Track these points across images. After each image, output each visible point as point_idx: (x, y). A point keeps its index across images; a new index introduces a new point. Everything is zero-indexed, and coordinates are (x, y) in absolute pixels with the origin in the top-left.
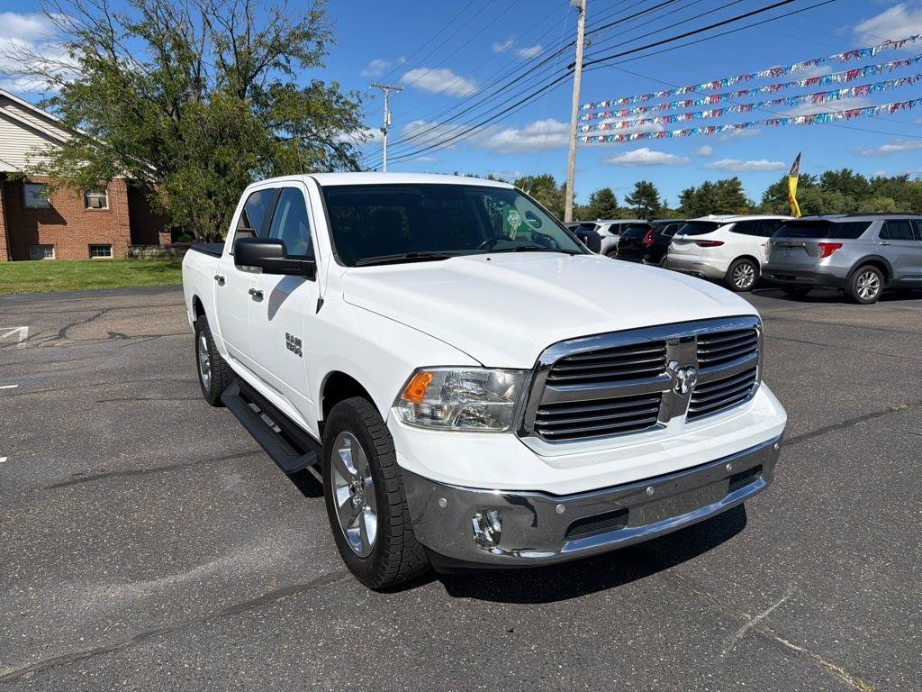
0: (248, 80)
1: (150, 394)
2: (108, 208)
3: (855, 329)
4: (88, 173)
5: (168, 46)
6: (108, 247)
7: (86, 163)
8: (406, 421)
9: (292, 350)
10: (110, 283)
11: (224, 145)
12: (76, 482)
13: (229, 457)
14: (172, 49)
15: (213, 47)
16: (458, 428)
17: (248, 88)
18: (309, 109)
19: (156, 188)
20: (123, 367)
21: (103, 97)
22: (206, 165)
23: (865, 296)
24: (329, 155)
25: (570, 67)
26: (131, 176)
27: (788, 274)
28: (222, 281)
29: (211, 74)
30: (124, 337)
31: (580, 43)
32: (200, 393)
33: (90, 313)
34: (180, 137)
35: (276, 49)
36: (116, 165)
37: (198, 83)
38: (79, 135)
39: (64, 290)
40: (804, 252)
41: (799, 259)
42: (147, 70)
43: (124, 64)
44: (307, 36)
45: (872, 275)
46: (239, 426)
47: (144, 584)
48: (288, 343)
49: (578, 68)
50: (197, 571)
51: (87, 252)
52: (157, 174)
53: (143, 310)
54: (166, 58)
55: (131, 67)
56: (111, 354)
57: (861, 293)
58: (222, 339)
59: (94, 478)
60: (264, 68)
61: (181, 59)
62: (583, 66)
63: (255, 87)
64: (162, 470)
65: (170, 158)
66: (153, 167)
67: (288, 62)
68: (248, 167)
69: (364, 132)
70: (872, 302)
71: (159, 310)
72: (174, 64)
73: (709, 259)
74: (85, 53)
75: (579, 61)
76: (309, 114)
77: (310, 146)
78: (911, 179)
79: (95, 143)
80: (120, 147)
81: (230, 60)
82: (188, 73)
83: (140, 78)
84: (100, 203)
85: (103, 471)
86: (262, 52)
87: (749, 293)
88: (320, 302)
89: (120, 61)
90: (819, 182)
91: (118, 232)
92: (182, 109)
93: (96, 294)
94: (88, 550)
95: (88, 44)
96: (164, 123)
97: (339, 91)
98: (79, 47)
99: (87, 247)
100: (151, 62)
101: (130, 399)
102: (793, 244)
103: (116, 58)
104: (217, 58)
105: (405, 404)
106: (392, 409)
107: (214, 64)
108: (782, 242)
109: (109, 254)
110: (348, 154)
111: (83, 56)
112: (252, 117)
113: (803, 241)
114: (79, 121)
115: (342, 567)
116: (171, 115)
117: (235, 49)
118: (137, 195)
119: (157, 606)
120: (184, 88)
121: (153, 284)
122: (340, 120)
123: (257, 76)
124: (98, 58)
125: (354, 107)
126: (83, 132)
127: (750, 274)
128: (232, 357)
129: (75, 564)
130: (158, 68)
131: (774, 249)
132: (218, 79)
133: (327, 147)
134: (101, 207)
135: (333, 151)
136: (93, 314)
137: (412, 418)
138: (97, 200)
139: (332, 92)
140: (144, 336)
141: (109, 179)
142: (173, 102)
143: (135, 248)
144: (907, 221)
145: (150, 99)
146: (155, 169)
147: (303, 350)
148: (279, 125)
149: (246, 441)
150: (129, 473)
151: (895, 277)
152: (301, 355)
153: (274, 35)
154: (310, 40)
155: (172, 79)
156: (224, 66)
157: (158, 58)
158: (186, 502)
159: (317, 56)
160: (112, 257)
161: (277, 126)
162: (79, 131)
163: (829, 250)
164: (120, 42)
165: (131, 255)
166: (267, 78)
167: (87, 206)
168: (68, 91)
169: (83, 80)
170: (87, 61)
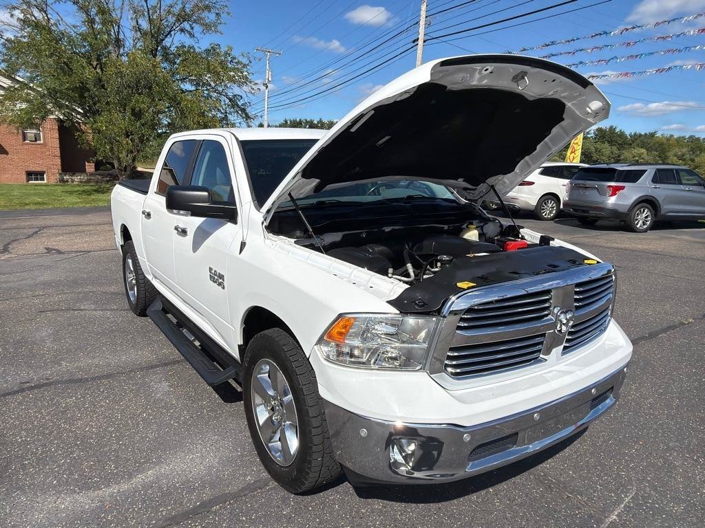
0: (159, 42)
1: (84, 305)
2: (42, 142)
3: (638, 253)
4: (26, 113)
5: (94, 11)
6: (42, 174)
7: (24, 106)
8: (328, 359)
9: (214, 282)
10: (45, 204)
11: (139, 94)
12: (23, 390)
13: (157, 366)
14: (96, 15)
15: (131, 14)
16: (377, 367)
17: (159, 48)
18: (209, 68)
19: (83, 127)
20: (59, 280)
21: (39, 51)
22: (125, 110)
23: (641, 226)
24: (225, 104)
25: (414, 42)
26: (61, 117)
27: (583, 209)
28: (148, 215)
29: (128, 36)
30: (59, 252)
31: (422, 23)
32: (127, 306)
33: (30, 230)
34: (103, 86)
35: (183, 17)
36: (49, 107)
37: (118, 43)
38: (18, 82)
39: (6, 209)
40: (596, 191)
41: (592, 197)
42: (75, 30)
43: (56, 24)
44: (208, 8)
45: (646, 210)
46: (162, 336)
47: (91, 494)
48: (210, 275)
49: (420, 42)
50: (139, 479)
51: (24, 177)
52: (84, 115)
53: (74, 229)
54: (91, 22)
55: (62, 28)
56: (48, 267)
57: (637, 224)
58: (147, 263)
59: (38, 386)
60: (173, 33)
61: (104, 23)
62: (424, 42)
63: (165, 48)
64: (100, 378)
65: (95, 104)
66: (80, 110)
67: (192, 28)
68: (159, 112)
69: (254, 87)
70: (645, 231)
71: (88, 228)
72: (98, 27)
73: (524, 195)
74: (23, 15)
75: (421, 37)
76: (209, 72)
77: (209, 96)
78: (658, 134)
79: (31, 88)
80: (53, 93)
81: (145, 25)
82: (109, 35)
83: (69, 37)
84: (36, 138)
85: (48, 379)
86: (172, 19)
87: (553, 222)
88: (243, 245)
89: (52, 22)
90: (592, 135)
91: (51, 162)
92: (105, 64)
93: (32, 213)
94: (39, 459)
95: (25, 7)
96: (89, 74)
97: (233, 53)
98: (17, 9)
99: (24, 173)
100: (78, 24)
101: (68, 309)
102: (587, 186)
103: (49, 19)
104: (134, 23)
105: (327, 344)
106: (315, 347)
107: (131, 28)
108: (578, 184)
109: (44, 180)
110: (240, 104)
111: (21, 16)
112: (162, 72)
113: (596, 184)
114: (18, 71)
115: (265, 475)
116: (95, 69)
117: (149, 17)
118: (67, 132)
119: (104, 517)
120: (106, 46)
121: (81, 205)
122: (234, 77)
123: (166, 39)
124: (33, 18)
125: (245, 66)
126: (21, 80)
127: (553, 208)
128: (156, 278)
129: (27, 474)
130: (84, 29)
131: (573, 189)
132: (134, 41)
133: (223, 98)
134: (36, 141)
135: (227, 101)
136: (31, 231)
137: (333, 355)
138: (33, 135)
139: (227, 54)
140: (76, 252)
141: (43, 118)
142: (97, 57)
143: (65, 175)
144: (672, 170)
145: (78, 54)
146: (82, 112)
147: (225, 284)
148: (184, 79)
149: (169, 351)
150: (71, 381)
151: (662, 213)
152: (223, 288)
153: (181, 6)
154: (210, 11)
155: (96, 39)
156: (140, 30)
157: (84, 22)
158: (123, 410)
159: (215, 26)
160: (45, 182)
161: (183, 80)
162: (18, 78)
163: (615, 190)
164: (52, 7)
165: (62, 181)
166: (175, 41)
167: (24, 139)
168: (9, 45)
169: (21, 37)
170: (24, 21)
